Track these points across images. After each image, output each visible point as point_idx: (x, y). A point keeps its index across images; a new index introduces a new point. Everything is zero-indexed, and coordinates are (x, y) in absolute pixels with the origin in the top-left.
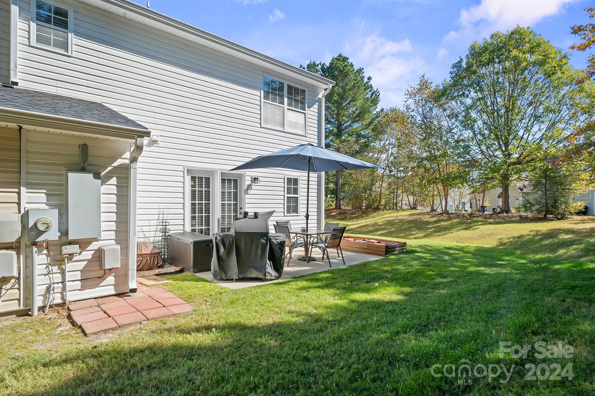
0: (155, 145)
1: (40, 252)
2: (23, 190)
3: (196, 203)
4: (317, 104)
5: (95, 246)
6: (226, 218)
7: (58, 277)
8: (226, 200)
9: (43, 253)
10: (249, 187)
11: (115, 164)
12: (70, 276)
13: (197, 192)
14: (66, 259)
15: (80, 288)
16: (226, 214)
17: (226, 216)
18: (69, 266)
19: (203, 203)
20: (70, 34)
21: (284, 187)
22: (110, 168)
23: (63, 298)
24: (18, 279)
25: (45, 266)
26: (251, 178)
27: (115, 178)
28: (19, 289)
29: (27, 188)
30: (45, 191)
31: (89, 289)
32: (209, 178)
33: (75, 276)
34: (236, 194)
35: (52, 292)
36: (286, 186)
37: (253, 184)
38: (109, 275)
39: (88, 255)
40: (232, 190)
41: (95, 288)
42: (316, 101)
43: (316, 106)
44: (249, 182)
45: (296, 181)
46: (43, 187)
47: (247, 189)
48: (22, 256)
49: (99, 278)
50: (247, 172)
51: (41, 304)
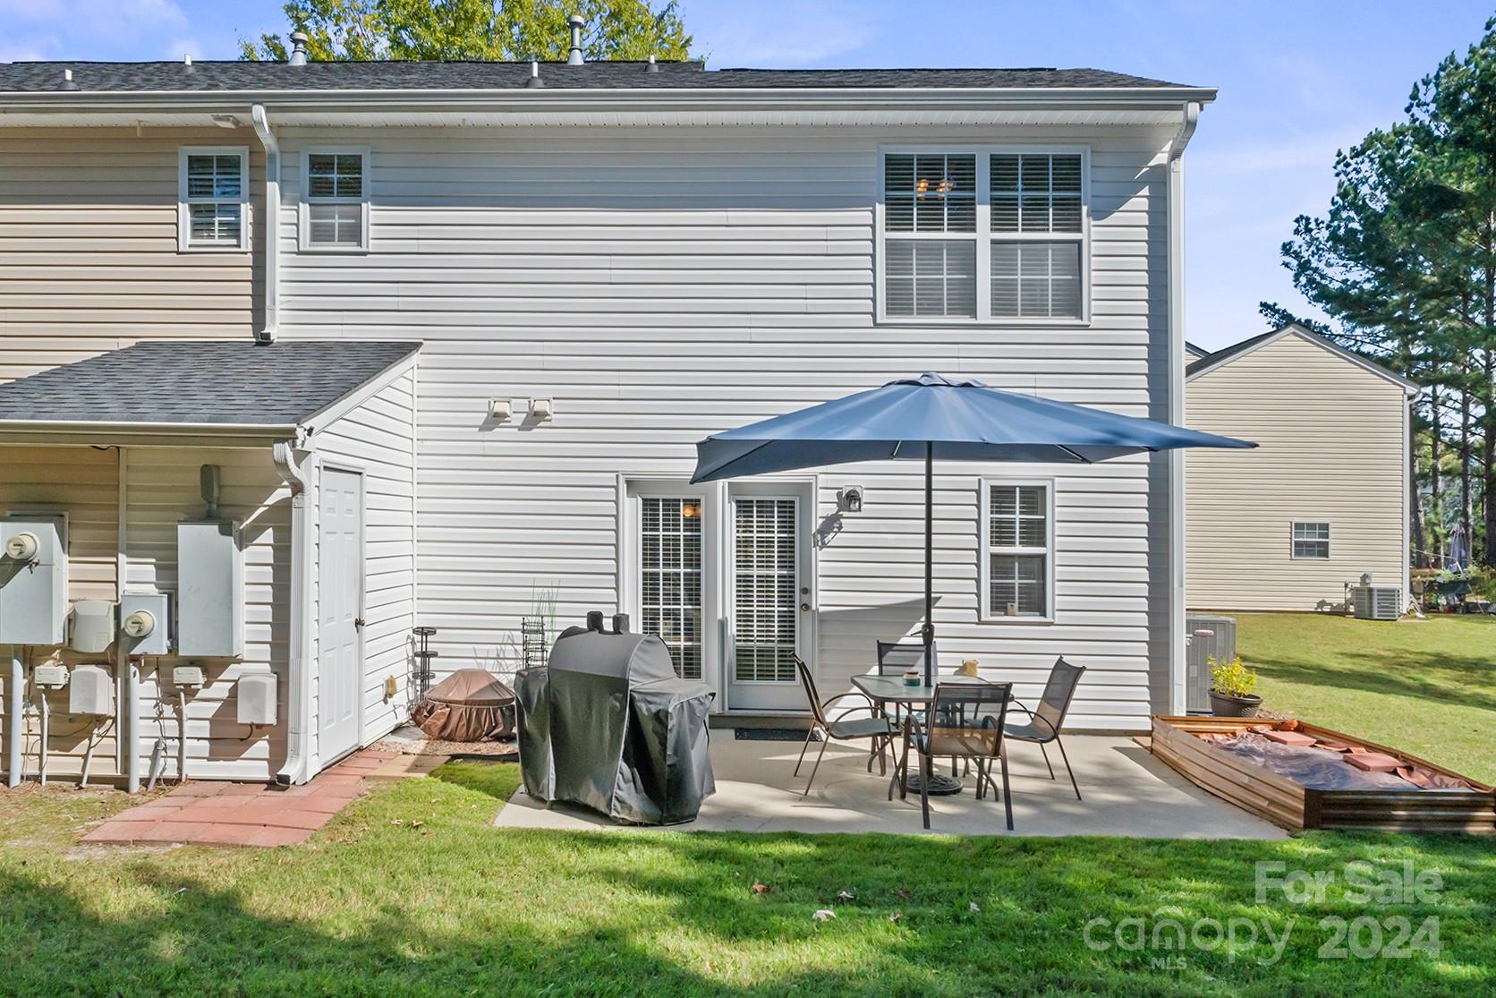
0: (542, 424)
1: (144, 674)
2: (122, 558)
3: (658, 574)
4: (1145, 191)
5: (232, 672)
6: (755, 619)
7: (171, 727)
8: (755, 564)
9: (150, 677)
10: (831, 523)
11: (271, 501)
12: (192, 728)
13: (661, 542)
14: (182, 694)
15: (207, 755)
16: (755, 609)
17: (755, 614)
18: (189, 709)
19: (679, 574)
20: (364, 205)
21: (978, 521)
22: (261, 510)
23: (180, 769)
24: (115, 720)
25: (155, 702)
26: (839, 495)
27: (270, 530)
28: (116, 738)
29: (128, 556)
30: (154, 560)
31: (225, 760)
32: (699, 500)
33: (200, 728)
34: (787, 546)
35: (163, 754)
36: (987, 517)
37: (845, 514)
38: (260, 737)
39: (220, 689)
40: (776, 535)
41: (235, 760)
42: (1141, 183)
43: (1140, 202)
44: (832, 509)
45: (1034, 497)
46: (149, 552)
47: (824, 531)
48: (119, 679)
49: (242, 740)
50: (821, 477)
51: (145, 773)
